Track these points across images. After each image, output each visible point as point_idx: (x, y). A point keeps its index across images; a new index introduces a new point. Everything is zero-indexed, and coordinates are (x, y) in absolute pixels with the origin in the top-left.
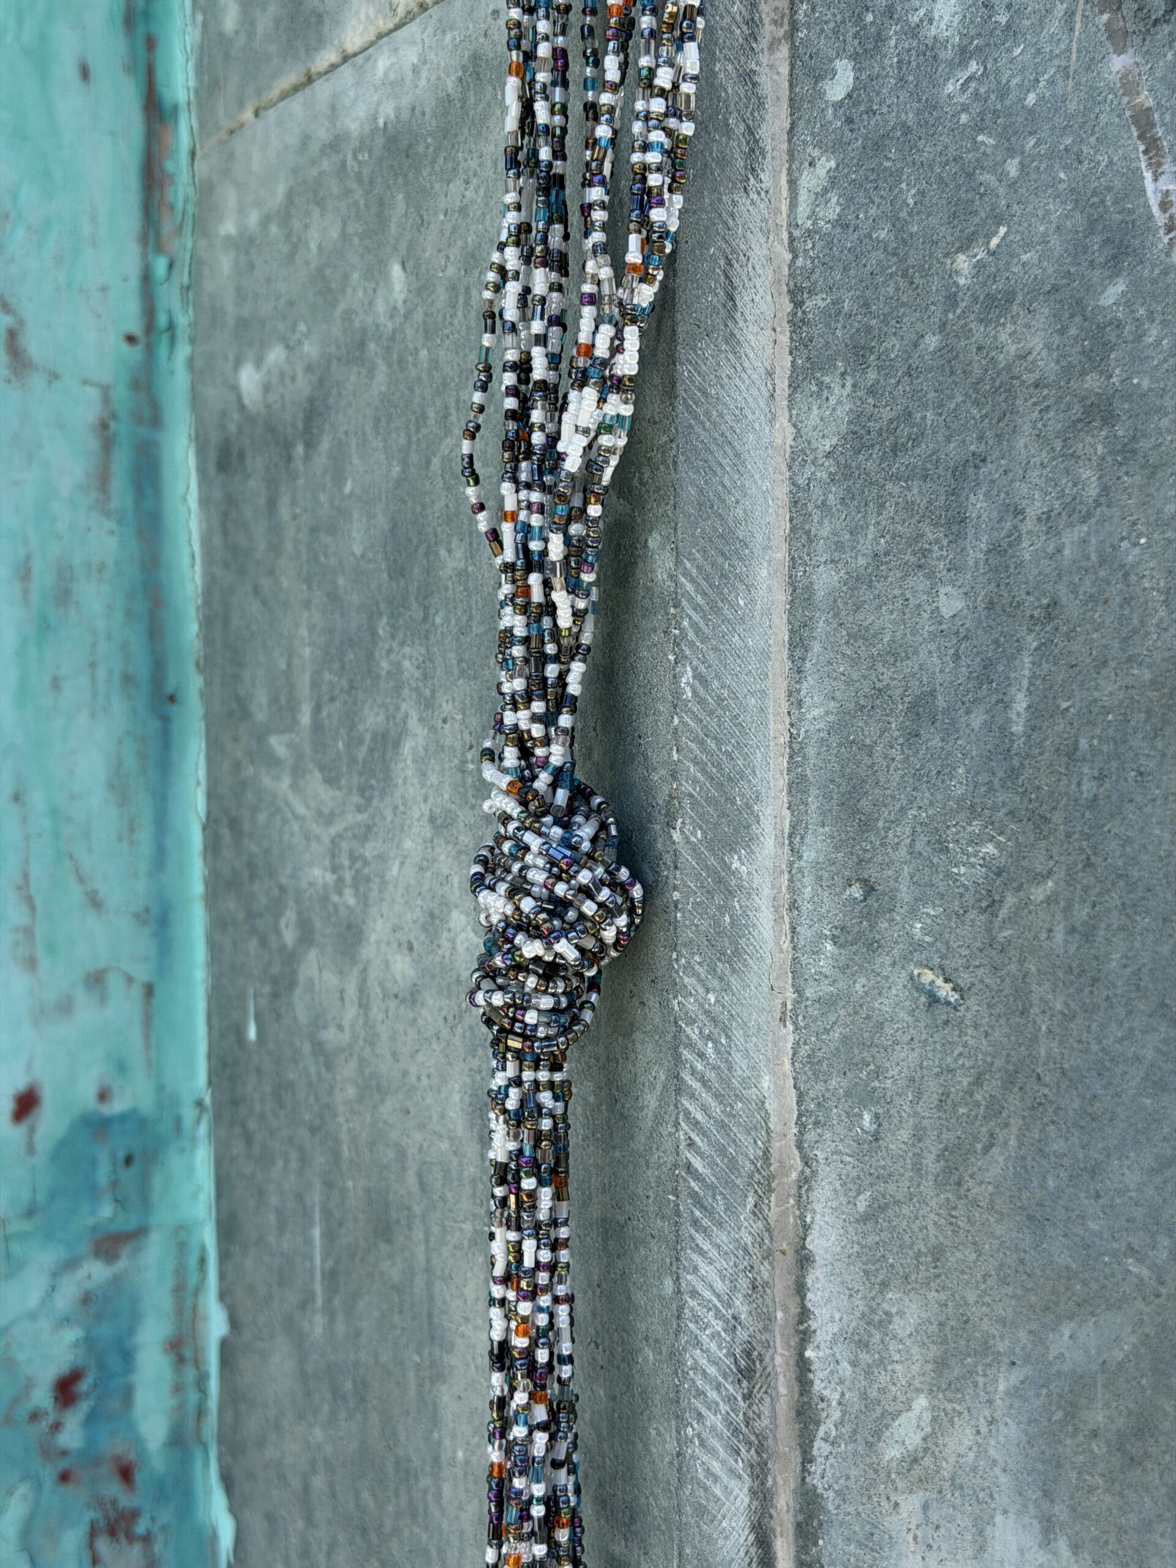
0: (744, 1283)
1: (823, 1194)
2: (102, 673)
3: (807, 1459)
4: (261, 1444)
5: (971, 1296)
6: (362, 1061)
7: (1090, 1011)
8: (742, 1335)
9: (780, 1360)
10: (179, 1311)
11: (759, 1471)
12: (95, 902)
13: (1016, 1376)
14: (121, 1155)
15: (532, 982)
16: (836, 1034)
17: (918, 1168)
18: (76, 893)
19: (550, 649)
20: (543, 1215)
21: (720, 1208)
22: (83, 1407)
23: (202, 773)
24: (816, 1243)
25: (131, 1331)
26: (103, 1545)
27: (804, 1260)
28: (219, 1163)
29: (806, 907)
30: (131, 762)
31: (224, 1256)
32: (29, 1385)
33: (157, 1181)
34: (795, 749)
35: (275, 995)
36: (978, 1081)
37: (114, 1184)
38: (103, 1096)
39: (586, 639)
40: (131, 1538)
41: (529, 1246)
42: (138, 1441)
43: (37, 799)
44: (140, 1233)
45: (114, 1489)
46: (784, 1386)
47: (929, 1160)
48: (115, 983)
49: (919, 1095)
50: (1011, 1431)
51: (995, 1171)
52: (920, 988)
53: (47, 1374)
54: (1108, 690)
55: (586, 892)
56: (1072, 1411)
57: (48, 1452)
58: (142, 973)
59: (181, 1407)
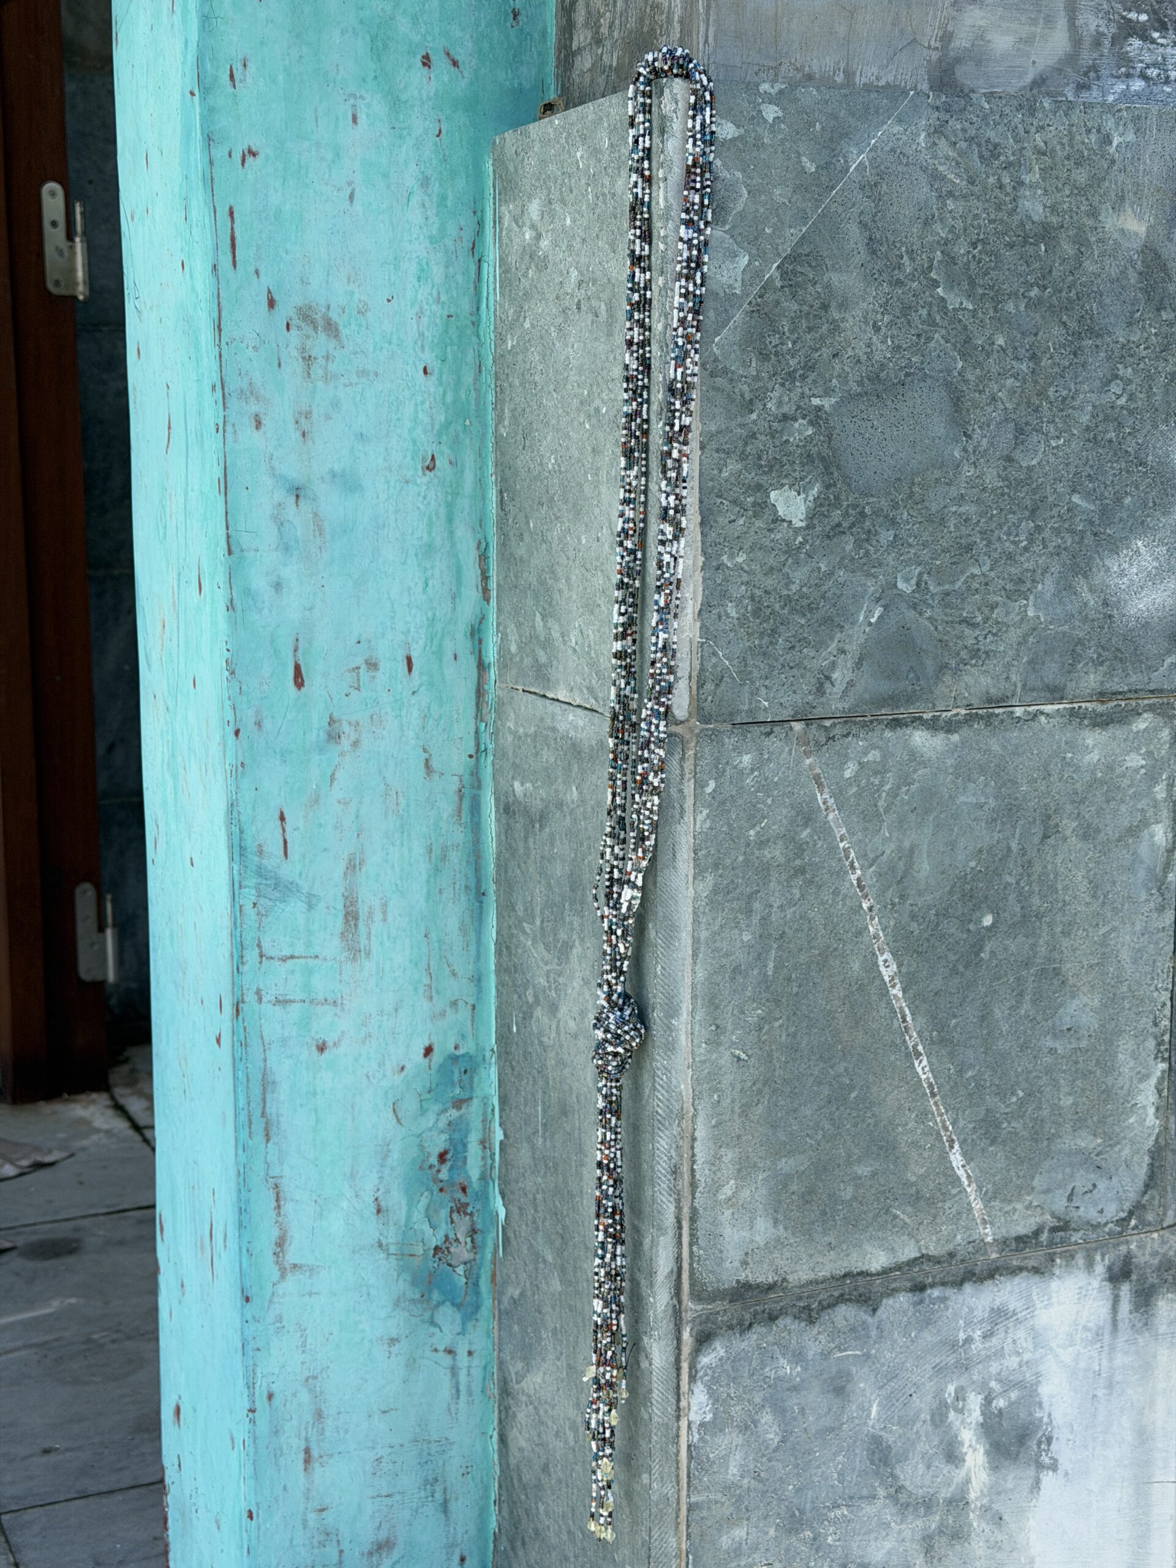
0: (674, 1146)
1: (700, 1120)
2: (457, 886)
3: (694, 1198)
4: (517, 1182)
5: (750, 1150)
6: (557, 1053)
7: (794, 1060)
8: (673, 1161)
9: (685, 1169)
10: (484, 1130)
11: (678, 1201)
12: (454, 974)
13: (765, 1174)
14: (463, 1070)
15: (610, 1058)
16: (706, 1071)
17: (733, 1111)
18: (447, 972)
19: (618, 957)
20: (613, 1125)
21: (667, 1124)
22: (449, 1164)
23: (495, 923)
24: (697, 1134)
25: (466, 1137)
26: (455, 1216)
27: (694, 1139)
28: (500, 1074)
29: (696, 1033)
30: (468, 920)
31: (501, 1110)
32: (429, 1155)
33: (476, 1080)
34: (694, 986)
35: (524, 1018)
36: (754, 1084)
37: (460, 1081)
38: (456, 1048)
39: (629, 954)
40: (465, 1214)
41: (608, 1134)
42: (469, 1177)
43: (433, 935)
44: (471, 1099)
45: (459, 1195)
46: (687, 1177)
47: (736, 1109)
48: (461, 1004)
49: (733, 1089)
50: (764, 1191)
51: (760, 1111)
52: (734, 1056)
53: (436, 1151)
54: (803, 958)
55: (626, 1032)
56: (785, 1186)
57: (436, 1181)
58: (471, 1001)
59: (485, 1165)
